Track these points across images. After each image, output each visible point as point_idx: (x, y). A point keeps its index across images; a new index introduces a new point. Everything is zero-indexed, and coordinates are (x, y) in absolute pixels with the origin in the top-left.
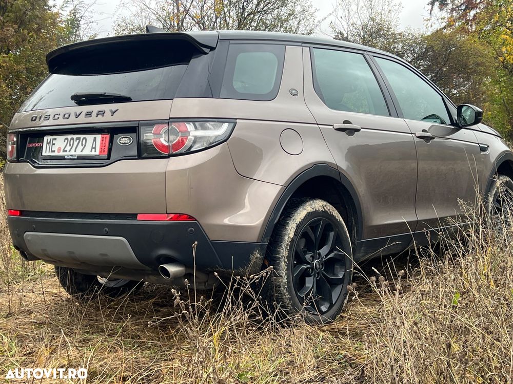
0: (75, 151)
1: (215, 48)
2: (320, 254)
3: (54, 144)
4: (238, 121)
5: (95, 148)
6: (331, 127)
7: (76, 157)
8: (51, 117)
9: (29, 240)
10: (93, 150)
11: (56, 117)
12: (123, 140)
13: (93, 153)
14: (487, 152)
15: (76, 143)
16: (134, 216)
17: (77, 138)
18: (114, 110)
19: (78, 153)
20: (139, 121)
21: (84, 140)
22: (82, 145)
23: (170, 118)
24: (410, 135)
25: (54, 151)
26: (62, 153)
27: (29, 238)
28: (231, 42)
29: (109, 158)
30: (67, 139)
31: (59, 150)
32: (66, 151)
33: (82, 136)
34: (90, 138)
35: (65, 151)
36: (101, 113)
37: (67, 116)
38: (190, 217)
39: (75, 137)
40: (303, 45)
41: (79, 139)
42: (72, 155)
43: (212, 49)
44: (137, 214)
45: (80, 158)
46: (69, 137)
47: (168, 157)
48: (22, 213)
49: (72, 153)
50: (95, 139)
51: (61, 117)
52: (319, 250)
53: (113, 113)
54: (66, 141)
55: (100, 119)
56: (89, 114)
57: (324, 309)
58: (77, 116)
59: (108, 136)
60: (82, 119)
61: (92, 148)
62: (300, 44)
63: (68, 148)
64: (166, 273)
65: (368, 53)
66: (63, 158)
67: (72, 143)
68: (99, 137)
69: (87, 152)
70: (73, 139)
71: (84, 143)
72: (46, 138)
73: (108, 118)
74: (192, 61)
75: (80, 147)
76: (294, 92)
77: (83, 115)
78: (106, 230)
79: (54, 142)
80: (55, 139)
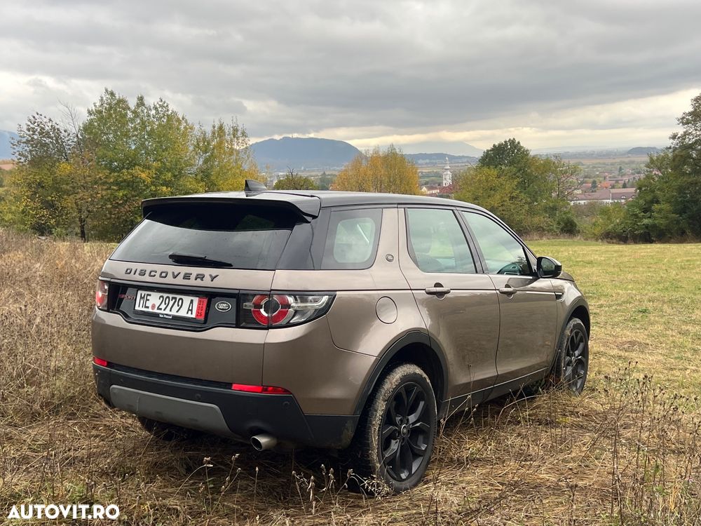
0: (170, 311)
1: (317, 217)
2: (408, 420)
3: (148, 300)
4: (338, 293)
5: (192, 310)
6: (424, 291)
7: (171, 317)
8: (147, 273)
9: (115, 393)
10: (190, 312)
11: (153, 274)
12: (222, 306)
13: (189, 315)
14: (562, 299)
15: (171, 303)
16: (229, 385)
17: (173, 298)
18: (214, 275)
19: (174, 312)
20: (239, 290)
21: (181, 301)
22: (178, 305)
23: (271, 290)
24: (495, 291)
25: (148, 307)
26: (156, 311)
27: (115, 391)
28: (333, 209)
29: (205, 322)
30: (162, 297)
31: (153, 306)
32: (161, 309)
33: (178, 297)
34: (187, 299)
35: (159, 309)
36: (201, 277)
37: (164, 275)
38: (286, 391)
39: (171, 296)
40: (399, 206)
41: (176, 298)
42: (167, 315)
43: (314, 217)
44: (231, 384)
45: (175, 318)
46: (165, 295)
47: (267, 329)
48: (110, 365)
49: (167, 312)
50: (192, 301)
51: (158, 275)
52: (408, 415)
53: (213, 278)
54: (161, 299)
55: (199, 283)
56: (187, 277)
57: (403, 476)
58: (175, 277)
59: (206, 301)
60: (180, 281)
61: (189, 310)
62: (396, 206)
63: (163, 306)
64: (258, 443)
65: (458, 209)
66: (156, 315)
67: (167, 302)
68: (196, 300)
69: (183, 313)
70: (168, 297)
71: (180, 304)
72: (139, 292)
73: (207, 282)
74: (296, 227)
75: (176, 308)
76: (390, 258)
77: (181, 276)
78: (198, 397)
79: (149, 297)
80: (150, 295)
